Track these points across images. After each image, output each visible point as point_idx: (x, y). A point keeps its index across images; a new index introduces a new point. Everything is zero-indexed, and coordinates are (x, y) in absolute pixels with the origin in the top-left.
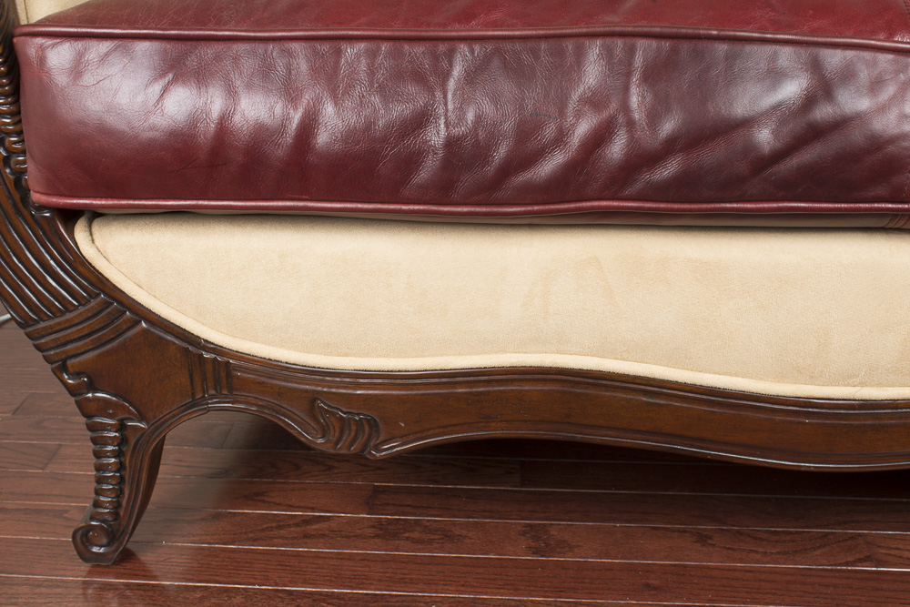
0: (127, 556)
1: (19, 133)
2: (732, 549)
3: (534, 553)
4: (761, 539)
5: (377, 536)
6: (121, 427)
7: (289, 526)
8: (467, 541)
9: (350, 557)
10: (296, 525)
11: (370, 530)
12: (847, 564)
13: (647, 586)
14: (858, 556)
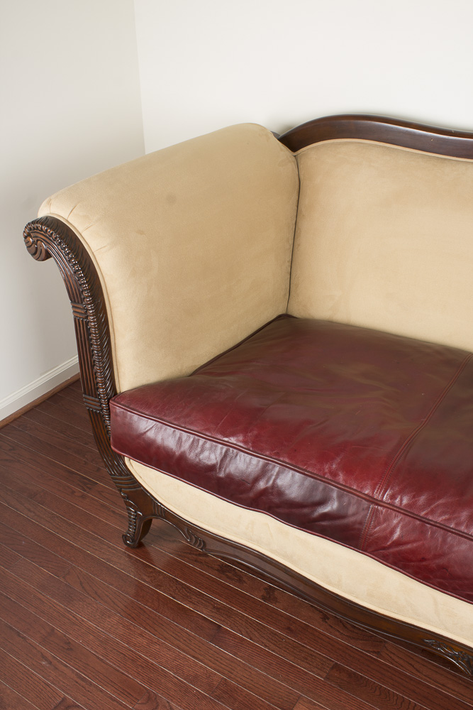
0: (141, 545)
1: (109, 420)
2: (331, 627)
3: (262, 599)
4: (346, 627)
5: (218, 570)
6: (135, 512)
7: (193, 554)
8: (245, 584)
9: (203, 575)
10: (196, 555)
11: (217, 567)
12: (367, 651)
13: (289, 628)
14: (375, 650)
